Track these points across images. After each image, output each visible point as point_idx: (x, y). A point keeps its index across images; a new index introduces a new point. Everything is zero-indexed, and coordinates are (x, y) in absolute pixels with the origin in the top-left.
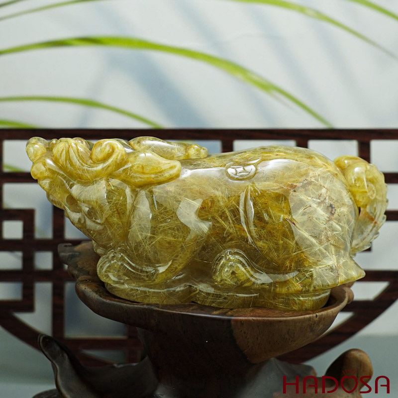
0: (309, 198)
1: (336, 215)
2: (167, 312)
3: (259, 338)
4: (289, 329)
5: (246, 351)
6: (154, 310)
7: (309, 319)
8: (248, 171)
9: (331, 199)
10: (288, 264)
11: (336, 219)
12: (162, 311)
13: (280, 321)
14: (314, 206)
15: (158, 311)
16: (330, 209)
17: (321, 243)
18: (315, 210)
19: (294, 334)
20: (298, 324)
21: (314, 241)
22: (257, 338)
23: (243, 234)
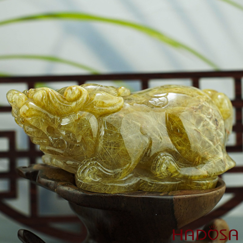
0: (205, 116)
1: (219, 126)
2: (133, 197)
3: (188, 209)
4: (205, 201)
5: (178, 219)
6: (124, 197)
7: (215, 194)
8: (163, 101)
9: (215, 115)
10: (197, 159)
11: (219, 128)
12: (130, 197)
13: (201, 196)
14: (208, 120)
15: (127, 197)
16: (216, 122)
17: (214, 144)
18: (209, 123)
19: (207, 204)
20: (209, 197)
21: (211, 143)
22: (187, 209)
23: (168, 143)
